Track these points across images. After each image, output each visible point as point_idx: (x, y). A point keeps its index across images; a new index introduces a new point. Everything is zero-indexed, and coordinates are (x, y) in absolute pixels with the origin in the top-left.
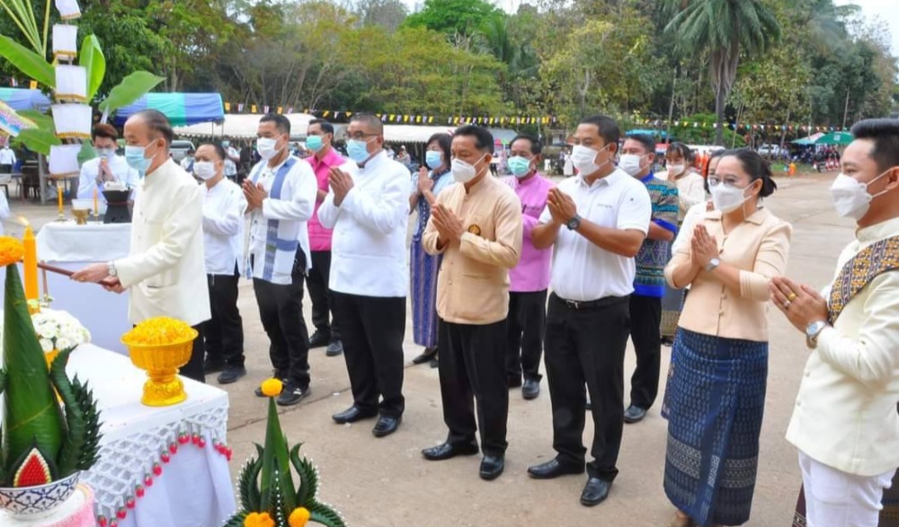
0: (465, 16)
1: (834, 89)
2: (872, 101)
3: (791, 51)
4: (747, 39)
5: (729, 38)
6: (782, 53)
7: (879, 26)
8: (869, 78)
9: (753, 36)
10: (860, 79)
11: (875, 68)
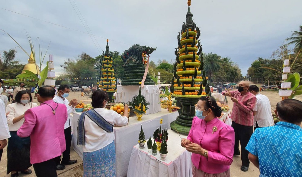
0: (167, 66)
1: (230, 76)
2: (237, 77)
3: (222, 70)
4: (215, 68)
5: (212, 69)
6: (220, 70)
7: (237, 64)
8: (236, 74)
9: (216, 68)
10: (235, 74)
11: (237, 72)
